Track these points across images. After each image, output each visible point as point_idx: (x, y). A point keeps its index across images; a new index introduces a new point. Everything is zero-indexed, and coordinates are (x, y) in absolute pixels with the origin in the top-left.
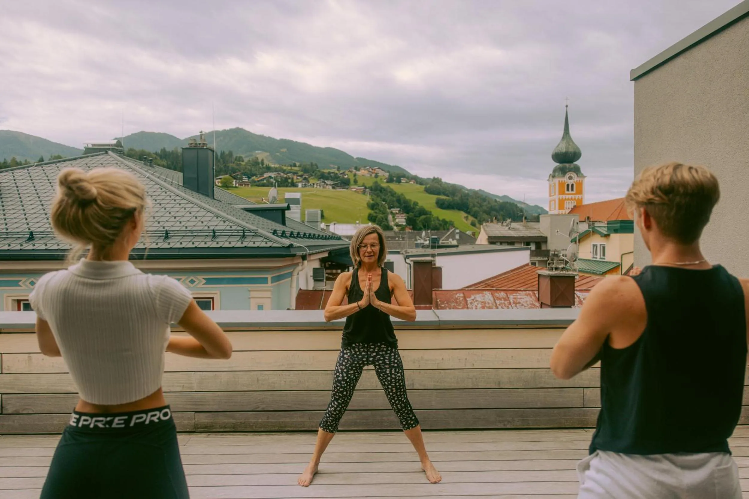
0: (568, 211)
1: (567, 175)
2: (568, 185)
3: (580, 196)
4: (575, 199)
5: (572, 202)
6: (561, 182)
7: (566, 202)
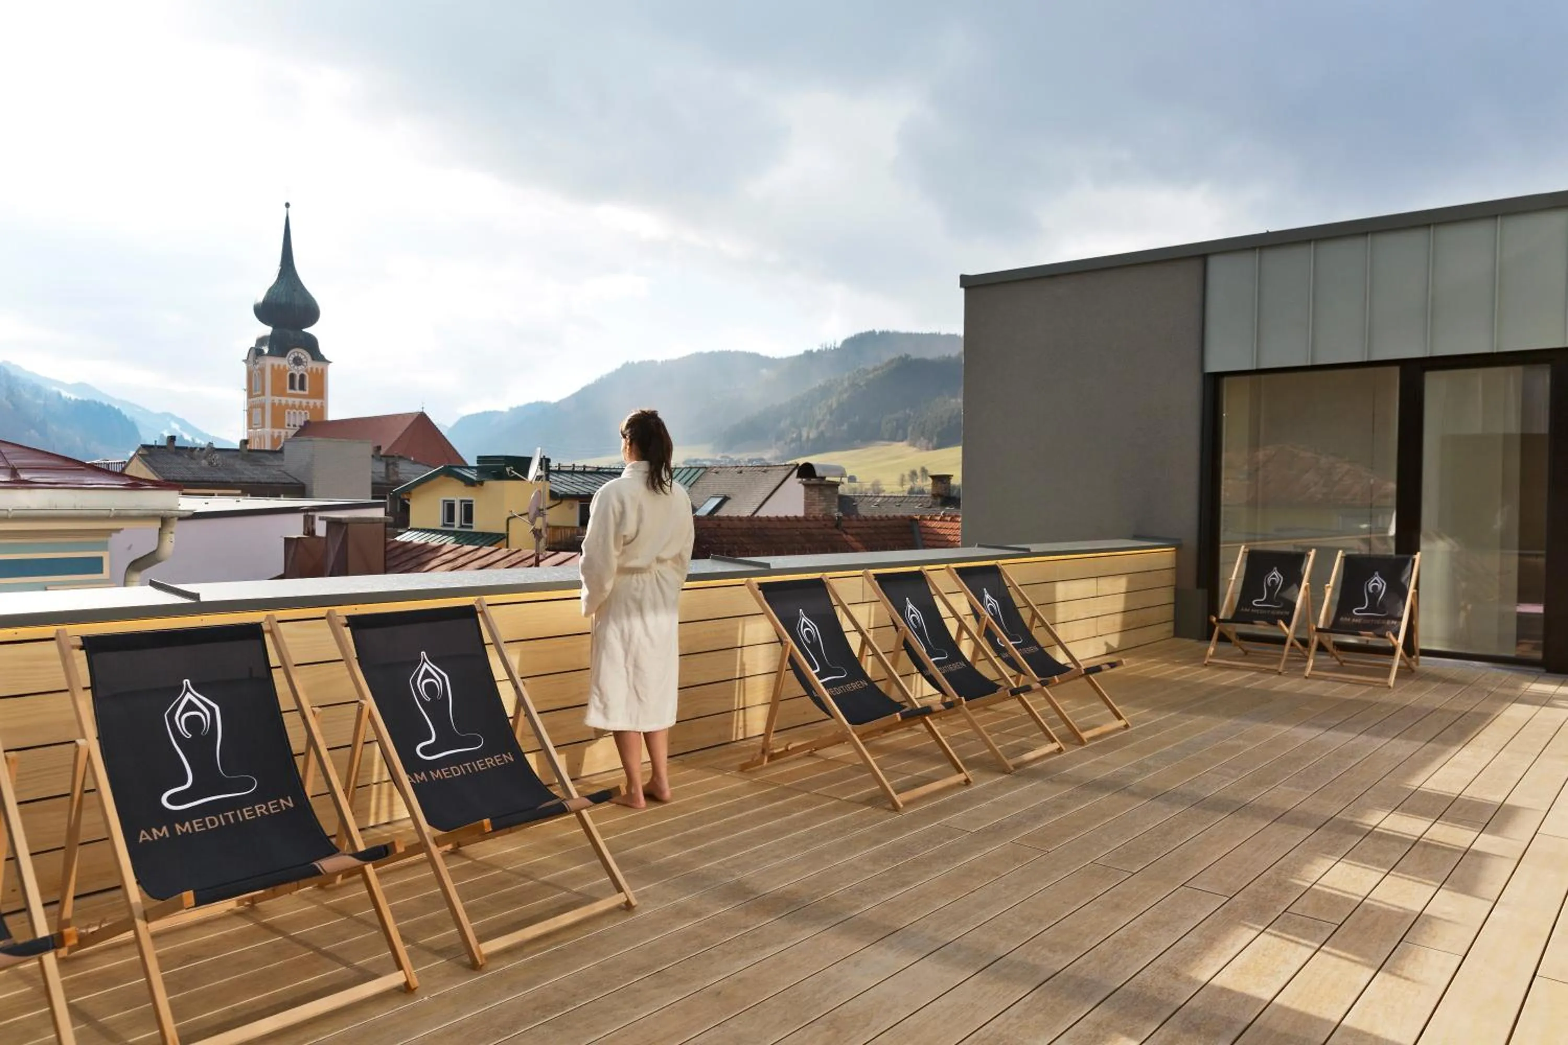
0: (291, 432)
1: (292, 354)
2: (292, 376)
3: (318, 402)
4: (307, 407)
5: (300, 413)
6: (276, 367)
7: (289, 413)
